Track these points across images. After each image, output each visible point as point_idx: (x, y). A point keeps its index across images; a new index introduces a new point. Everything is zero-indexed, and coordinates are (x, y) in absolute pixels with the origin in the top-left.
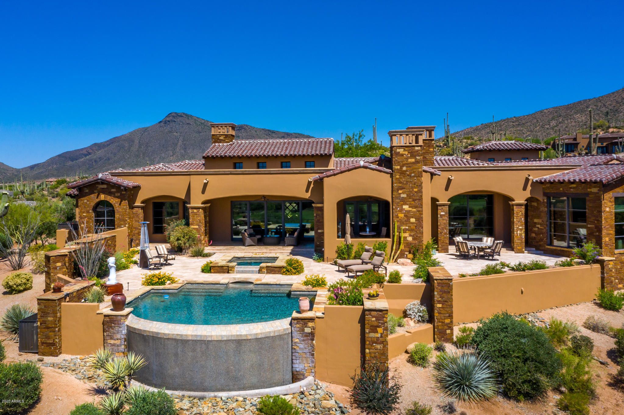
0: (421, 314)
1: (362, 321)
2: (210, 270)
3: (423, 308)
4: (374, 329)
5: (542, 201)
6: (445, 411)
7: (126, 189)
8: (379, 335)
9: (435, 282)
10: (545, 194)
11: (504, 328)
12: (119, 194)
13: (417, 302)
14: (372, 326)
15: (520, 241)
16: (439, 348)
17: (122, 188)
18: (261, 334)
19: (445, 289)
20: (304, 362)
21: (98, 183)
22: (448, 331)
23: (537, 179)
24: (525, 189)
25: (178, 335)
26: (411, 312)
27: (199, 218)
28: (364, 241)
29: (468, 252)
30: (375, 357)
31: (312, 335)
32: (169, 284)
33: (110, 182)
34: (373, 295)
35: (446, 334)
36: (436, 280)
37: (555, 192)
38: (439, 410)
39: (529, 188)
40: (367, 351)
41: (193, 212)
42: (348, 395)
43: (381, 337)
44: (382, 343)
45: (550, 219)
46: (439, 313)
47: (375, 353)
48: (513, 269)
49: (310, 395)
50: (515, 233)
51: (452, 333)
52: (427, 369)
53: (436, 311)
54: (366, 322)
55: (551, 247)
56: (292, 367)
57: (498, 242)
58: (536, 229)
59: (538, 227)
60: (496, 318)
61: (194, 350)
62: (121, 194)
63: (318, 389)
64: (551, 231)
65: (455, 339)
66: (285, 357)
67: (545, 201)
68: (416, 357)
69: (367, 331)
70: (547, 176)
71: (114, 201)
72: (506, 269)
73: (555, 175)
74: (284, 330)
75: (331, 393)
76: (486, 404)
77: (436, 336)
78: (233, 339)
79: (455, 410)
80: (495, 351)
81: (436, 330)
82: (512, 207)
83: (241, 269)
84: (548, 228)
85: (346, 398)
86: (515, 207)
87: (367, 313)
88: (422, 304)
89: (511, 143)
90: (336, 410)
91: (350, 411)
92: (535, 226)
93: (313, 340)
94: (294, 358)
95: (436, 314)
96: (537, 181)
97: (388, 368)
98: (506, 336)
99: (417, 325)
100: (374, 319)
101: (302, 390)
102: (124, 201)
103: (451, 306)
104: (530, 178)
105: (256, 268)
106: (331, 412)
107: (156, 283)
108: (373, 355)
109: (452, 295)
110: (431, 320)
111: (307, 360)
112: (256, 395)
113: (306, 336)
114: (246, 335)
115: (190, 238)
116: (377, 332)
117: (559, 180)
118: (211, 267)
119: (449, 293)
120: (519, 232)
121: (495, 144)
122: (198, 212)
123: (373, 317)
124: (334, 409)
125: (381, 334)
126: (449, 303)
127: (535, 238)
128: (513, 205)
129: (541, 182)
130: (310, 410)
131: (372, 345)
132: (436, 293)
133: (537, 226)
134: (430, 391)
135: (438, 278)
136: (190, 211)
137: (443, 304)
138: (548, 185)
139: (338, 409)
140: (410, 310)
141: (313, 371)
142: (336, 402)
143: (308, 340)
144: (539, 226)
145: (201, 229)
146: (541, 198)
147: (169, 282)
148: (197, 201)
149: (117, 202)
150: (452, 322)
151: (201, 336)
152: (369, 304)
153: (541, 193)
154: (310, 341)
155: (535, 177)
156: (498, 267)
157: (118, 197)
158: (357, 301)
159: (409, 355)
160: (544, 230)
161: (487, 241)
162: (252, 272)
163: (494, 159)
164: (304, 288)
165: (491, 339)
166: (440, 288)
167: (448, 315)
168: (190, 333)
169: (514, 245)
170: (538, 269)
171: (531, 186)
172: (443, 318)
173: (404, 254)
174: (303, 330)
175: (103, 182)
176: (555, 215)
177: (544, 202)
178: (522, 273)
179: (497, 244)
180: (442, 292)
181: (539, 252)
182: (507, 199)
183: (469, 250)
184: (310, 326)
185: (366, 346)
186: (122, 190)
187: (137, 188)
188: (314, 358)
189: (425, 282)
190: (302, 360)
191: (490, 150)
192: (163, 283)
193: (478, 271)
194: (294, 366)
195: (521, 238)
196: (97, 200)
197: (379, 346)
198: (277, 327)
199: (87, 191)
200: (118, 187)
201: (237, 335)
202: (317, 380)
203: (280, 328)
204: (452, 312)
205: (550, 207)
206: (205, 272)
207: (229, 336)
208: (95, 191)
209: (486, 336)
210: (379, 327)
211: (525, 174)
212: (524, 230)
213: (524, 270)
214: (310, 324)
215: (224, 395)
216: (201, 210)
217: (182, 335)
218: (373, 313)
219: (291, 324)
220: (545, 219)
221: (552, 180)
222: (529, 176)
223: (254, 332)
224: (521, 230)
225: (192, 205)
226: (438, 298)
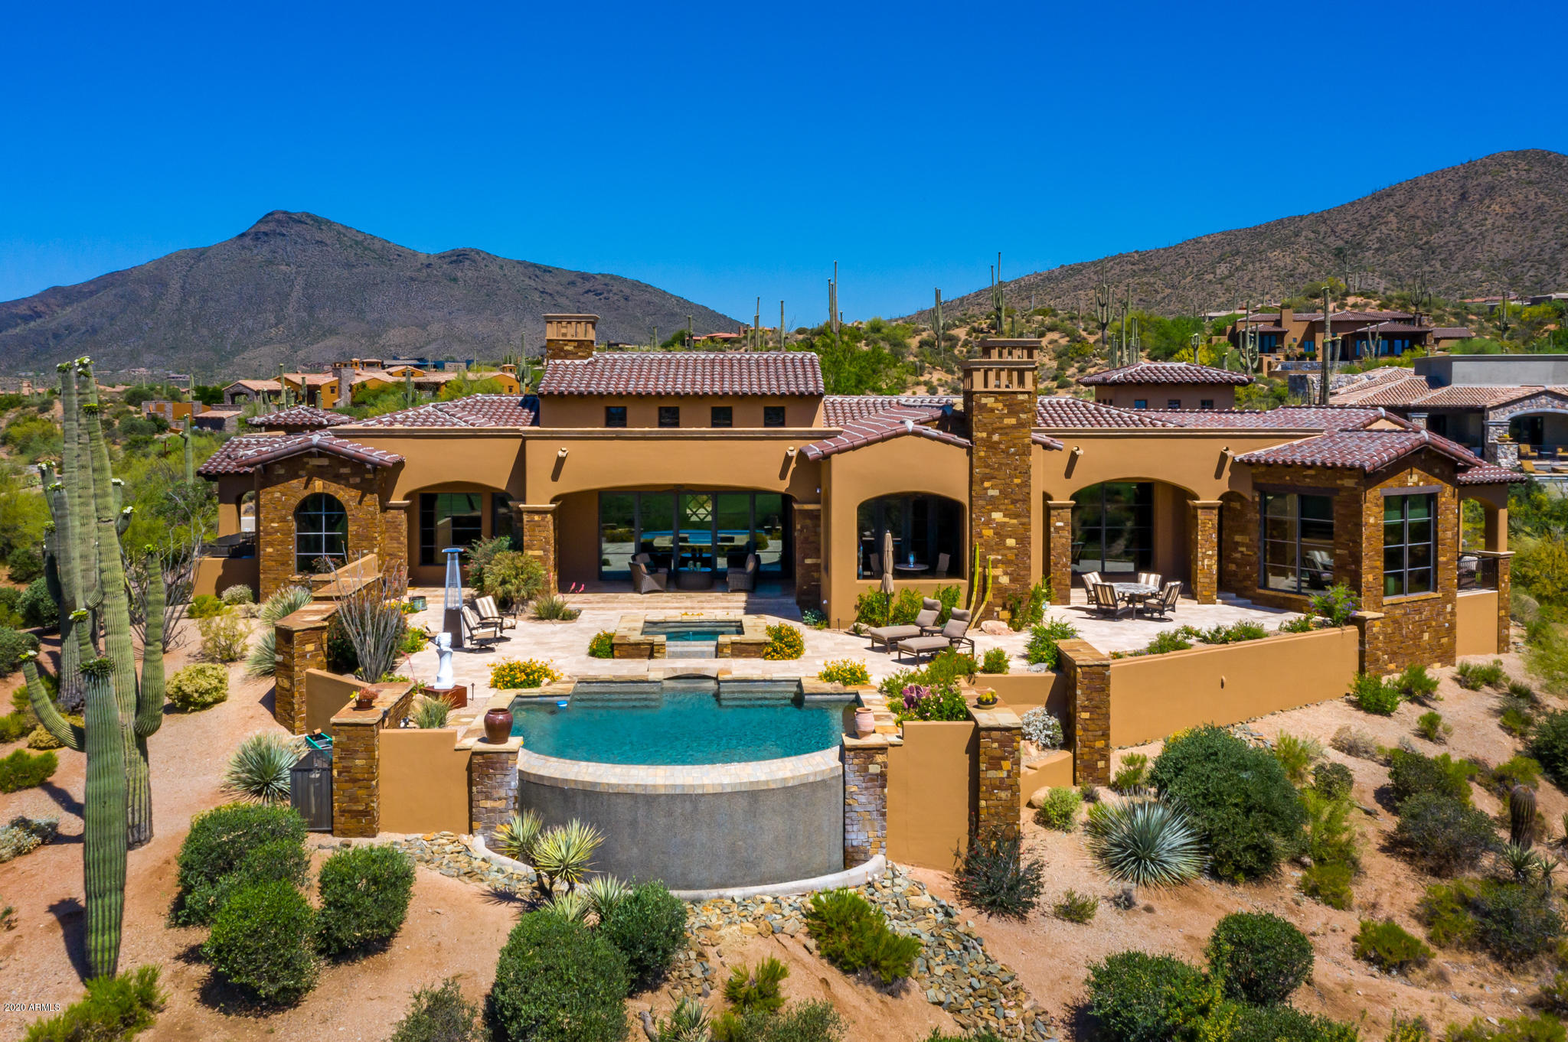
0: (1049, 733)
1: (974, 748)
2: (612, 651)
3: (1053, 721)
4: (995, 763)
5: (1250, 499)
6: (1118, 905)
7: (378, 468)
8: (1004, 774)
9: (1079, 670)
10: (1256, 487)
11: (1212, 754)
12: (358, 480)
13: (1041, 709)
14: (991, 758)
15: (1208, 580)
16: (1090, 797)
17: (369, 466)
18: (793, 778)
19: (1097, 684)
20: (868, 828)
21: (311, 455)
22: (1101, 764)
23: (1241, 456)
24: (1218, 475)
25: (637, 785)
26: (1031, 730)
27: (545, 534)
28: (914, 585)
29: (1116, 605)
30: (997, 814)
31: (882, 779)
32: (548, 684)
33: (337, 453)
34: (987, 700)
35: (1095, 768)
36: (1080, 666)
37: (1277, 483)
38: (1108, 905)
39: (1227, 473)
40: (983, 803)
41: (532, 521)
42: (949, 885)
43: (1009, 776)
44: (1010, 787)
45: (1265, 537)
46: (1085, 730)
47: (996, 807)
48: (1205, 640)
49: (884, 887)
50: (1200, 563)
51: (1107, 768)
52: (1073, 835)
53: (1078, 726)
54: (982, 750)
55: (1267, 592)
56: (844, 839)
57: (1173, 584)
58: (1238, 555)
59: (1242, 552)
60: (1195, 738)
61: (670, 814)
62: (363, 480)
63: (894, 876)
64: (1265, 560)
65: (1113, 778)
66: (833, 820)
67: (1257, 499)
68: (1053, 813)
69: (983, 767)
70: (1260, 452)
71: (345, 495)
72: (1193, 640)
73: (1274, 448)
74: (832, 770)
75: (920, 883)
76: (1184, 890)
77: (1078, 774)
78: (743, 789)
79: (1134, 904)
80: (1196, 796)
81: (1078, 762)
82: (1192, 511)
83: (679, 649)
84: (1260, 554)
85: (946, 890)
86: (1199, 512)
87: (983, 733)
88: (1050, 713)
89: (1180, 368)
90: (936, 911)
91: (960, 911)
92: (1236, 550)
93: (883, 787)
94: (848, 821)
95: (1079, 732)
96: (1241, 461)
97: (1019, 832)
98: (1216, 769)
99: (1043, 753)
100: (995, 745)
101: (870, 879)
102: (369, 496)
103: (1107, 716)
104: (1230, 453)
105: (709, 646)
106: (928, 915)
107: (522, 683)
108: (993, 811)
109: (1109, 695)
110: (1068, 743)
111: (872, 826)
112: (793, 891)
113: (872, 780)
114: (767, 782)
115: (529, 578)
116: (1001, 769)
117: (1284, 462)
118: (612, 646)
119: (1103, 690)
120: (1206, 562)
121: (1148, 368)
122: (543, 520)
123: (994, 741)
124: (932, 910)
125: (1009, 771)
126: (1104, 711)
127: (1235, 574)
128: (1196, 508)
129: (1249, 463)
130: (892, 913)
131: (991, 793)
132: (1079, 692)
133: (1241, 549)
134: (1085, 873)
135: (1083, 663)
136: (525, 517)
137: (1091, 713)
138: (1263, 469)
139: (939, 910)
140: (1028, 725)
141: (884, 844)
142: (933, 898)
143: (875, 786)
144: (1244, 549)
145: (549, 558)
146: (1250, 494)
147: (546, 680)
148: (540, 495)
149: (352, 498)
150: (1107, 746)
151: (683, 786)
152: (984, 718)
153: (1250, 485)
154: (878, 790)
155: (1238, 453)
156: (1180, 637)
157: (355, 487)
158: (956, 711)
159: (1035, 811)
160: (1254, 558)
161: (1147, 582)
162: (701, 655)
163: (1146, 401)
164: (827, 687)
165: (1190, 774)
166: (1086, 681)
167: (1100, 733)
168: (660, 781)
169: (1196, 588)
170: (1250, 638)
171: (1231, 469)
172: (1091, 738)
173: (993, 611)
174: (866, 769)
175: (322, 452)
176: (1273, 528)
177: (1253, 502)
178: (1223, 647)
179: (1171, 588)
180: (1090, 689)
181: (1241, 601)
182: (1182, 496)
183: (1116, 601)
184: (879, 761)
185: (981, 795)
186: (368, 471)
187: (399, 465)
188: (885, 820)
189: (1052, 670)
190: (863, 825)
191: (1139, 383)
192: (536, 683)
193: (1144, 644)
194: (847, 836)
195: (1211, 573)
196: (307, 493)
197: (1003, 795)
198: (818, 764)
199: (282, 472)
200: (358, 464)
201: (751, 783)
202: (890, 862)
203: (824, 768)
204: (1108, 728)
205: (1265, 512)
206: (599, 657)
207: (735, 785)
208: (301, 473)
209: (1179, 770)
210: (1005, 759)
211: (1221, 445)
212: (1216, 558)
213: (1225, 641)
214: (879, 758)
215: (737, 893)
216: (549, 515)
217: (646, 786)
218: (995, 734)
219: (842, 758)
220: (1256, 536)
221: (1271, 460)
222: (1227, 449)
223: (780, 775)
224: (1210, 557)
225: (529, 505)
226: (1083, 701)
